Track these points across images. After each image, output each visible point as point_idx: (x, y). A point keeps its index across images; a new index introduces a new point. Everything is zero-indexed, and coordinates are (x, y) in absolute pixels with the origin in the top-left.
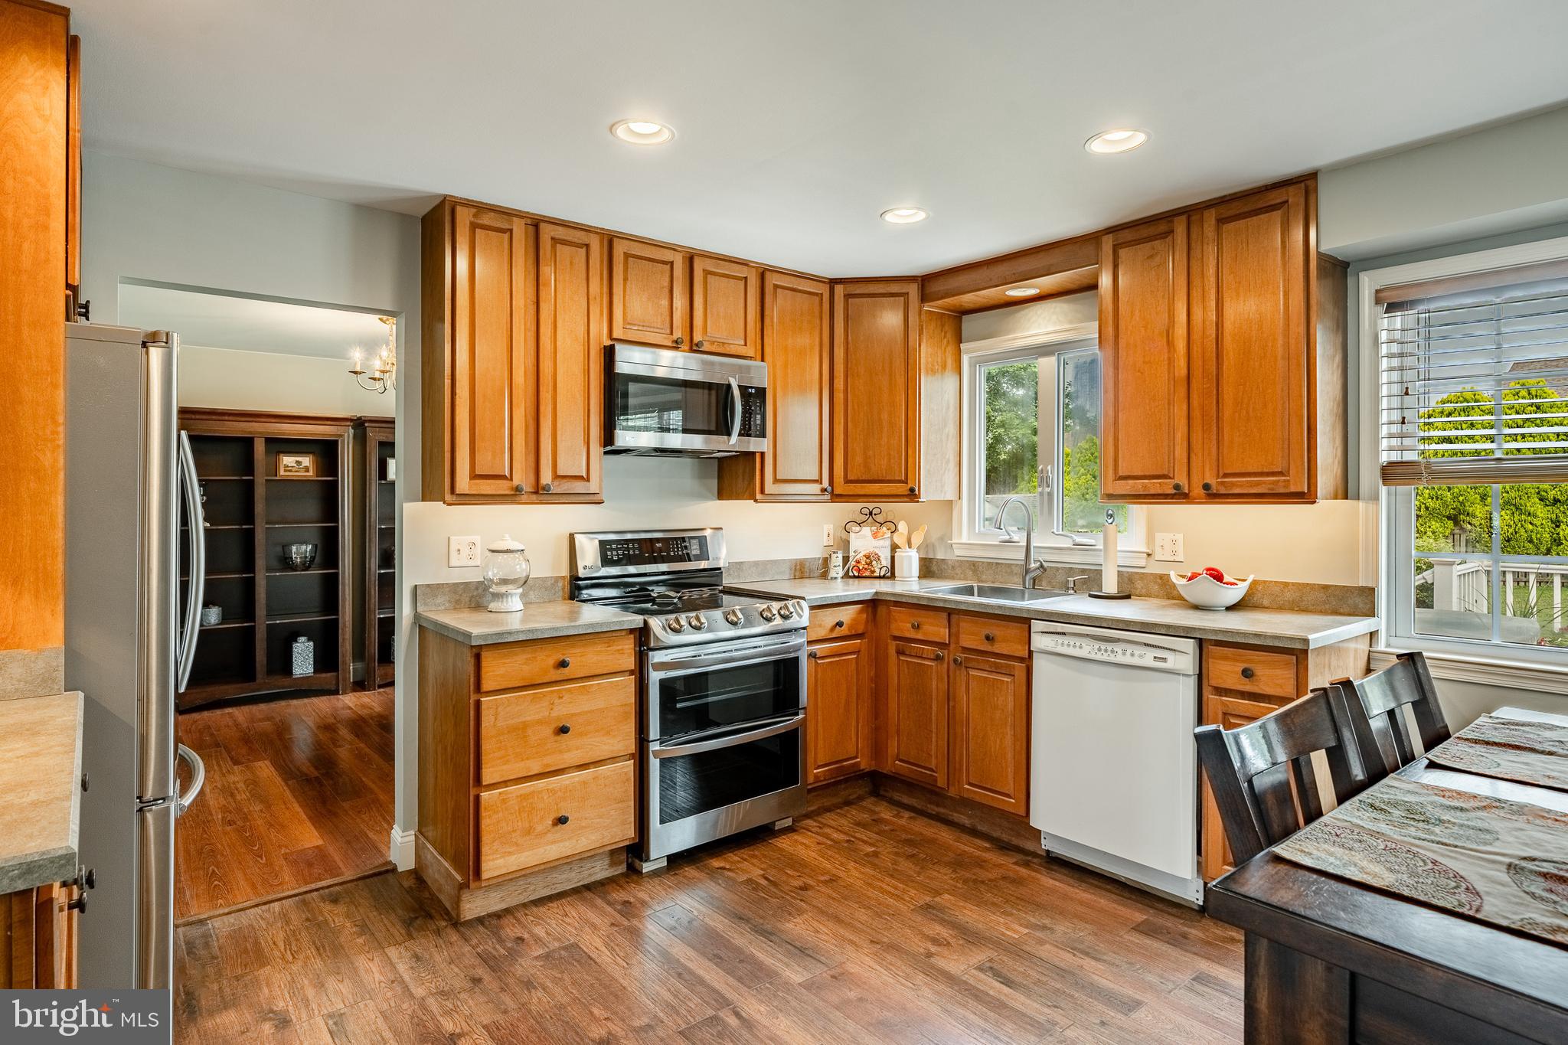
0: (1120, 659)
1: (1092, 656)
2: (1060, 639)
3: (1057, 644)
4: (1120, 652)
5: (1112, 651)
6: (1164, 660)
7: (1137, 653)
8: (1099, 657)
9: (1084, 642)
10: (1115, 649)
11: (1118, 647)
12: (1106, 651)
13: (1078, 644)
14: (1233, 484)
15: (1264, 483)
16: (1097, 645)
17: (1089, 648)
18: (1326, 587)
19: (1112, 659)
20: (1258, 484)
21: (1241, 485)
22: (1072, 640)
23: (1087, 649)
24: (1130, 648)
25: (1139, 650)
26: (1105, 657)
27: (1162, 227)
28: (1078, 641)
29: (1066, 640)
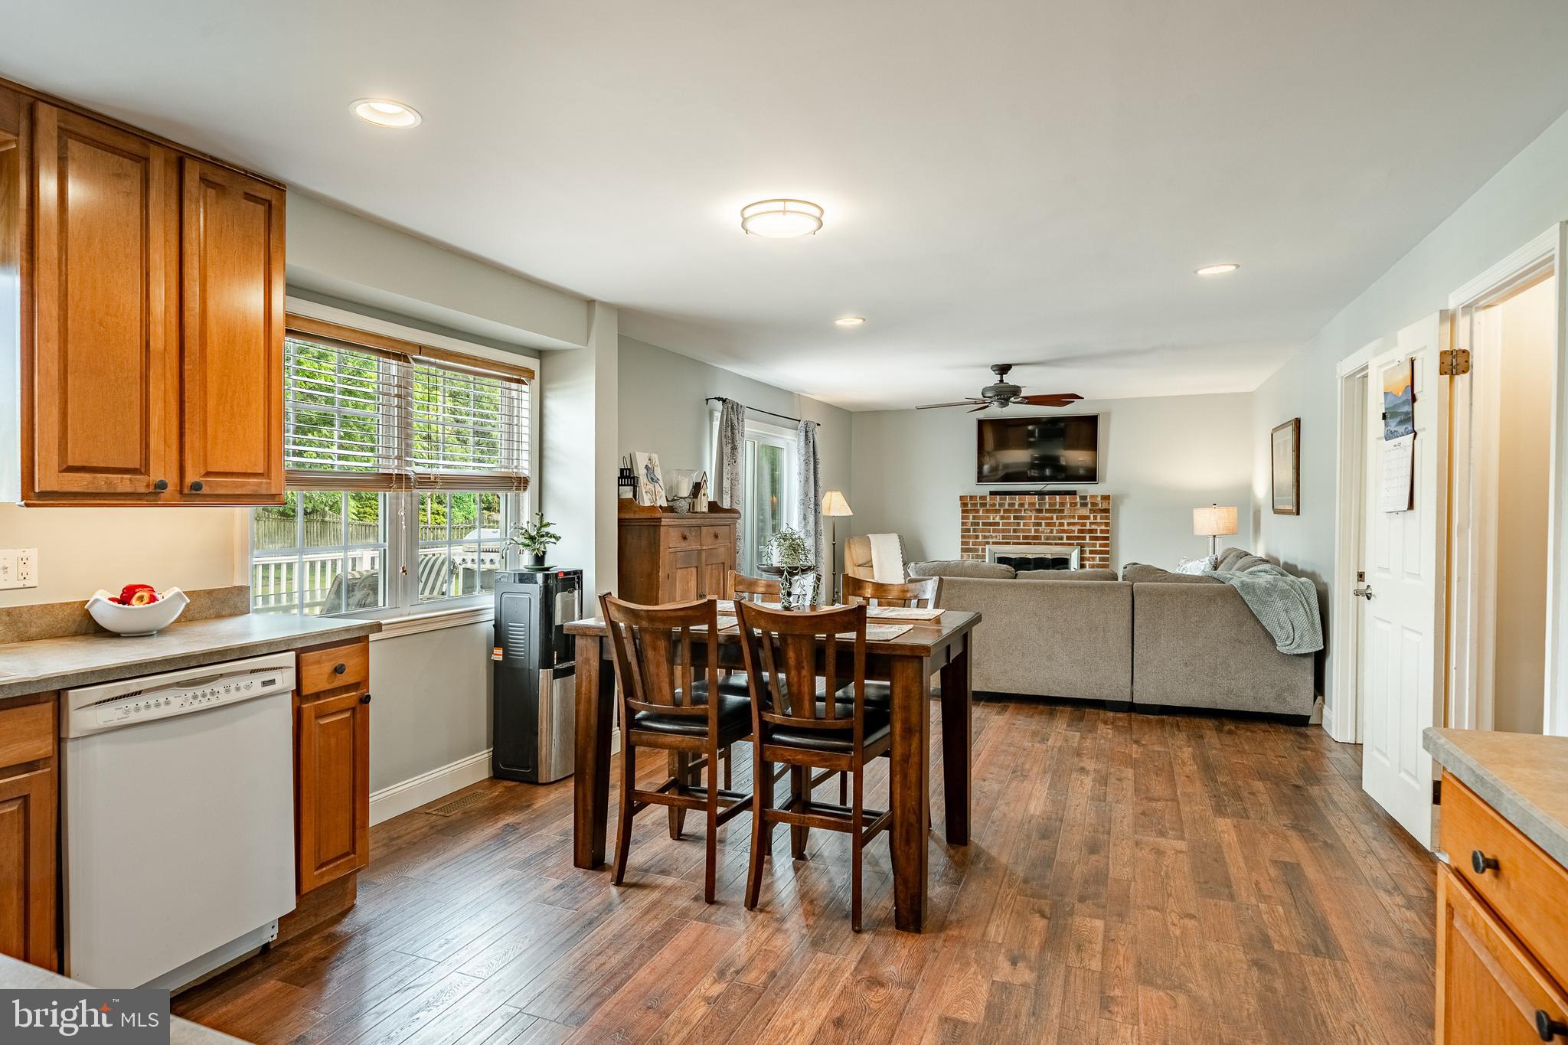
0: (225, 699)
1: (188, 709)
2: (131, 703)
3: (127, 711)
4: (222, 690)
5: (212, 694)
6: (272, 682)
7: (242, 684)
8: (197, 706)
9: (170, 694)
10: (216, 690)
11: (218, 686)
12: (204, 696)
13: (162, 700)
14: (218, 484)
15: (249, 484)
16: (190, 692)
17: (180, 701)
18: (210, 592)
19: (214, 702)
20: (243, 485)
21: (225, 485)
22: (151, 699)
23: (178, 702)
24: (233, 682)
25: (243, 681)
26: (205, 704)
27: (134, 146)
28: (161, 696)
29: (141, 701)
